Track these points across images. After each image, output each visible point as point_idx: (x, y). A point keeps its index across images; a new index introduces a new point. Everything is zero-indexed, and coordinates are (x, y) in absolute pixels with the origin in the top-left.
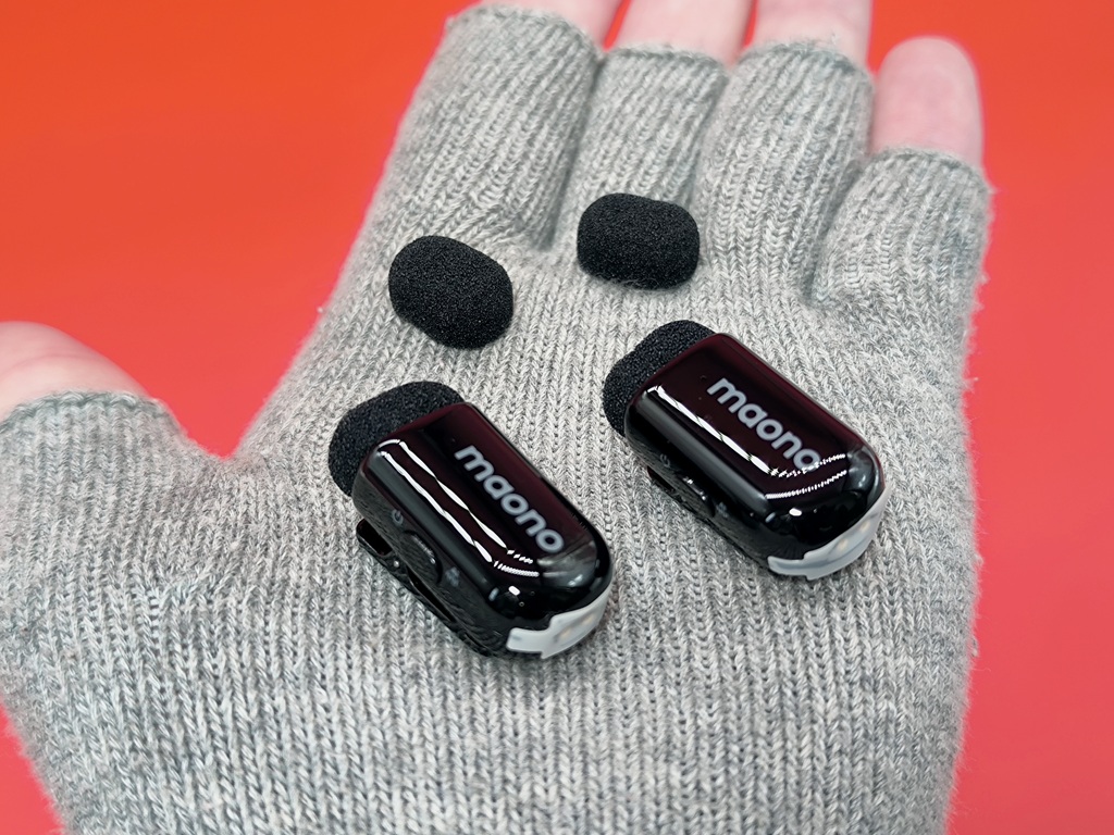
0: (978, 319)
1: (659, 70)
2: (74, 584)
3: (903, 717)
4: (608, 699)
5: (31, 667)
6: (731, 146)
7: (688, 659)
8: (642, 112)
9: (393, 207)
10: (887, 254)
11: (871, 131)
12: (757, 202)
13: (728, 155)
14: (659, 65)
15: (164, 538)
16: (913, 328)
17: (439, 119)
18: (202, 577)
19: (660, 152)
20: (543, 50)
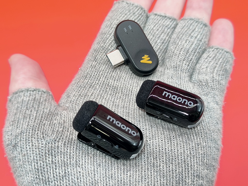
0: (228, 88)
1: (163, 20)
2: (25, 136)
3: (204, 184)
4: (142, 174)
5: (15, 154)
6: (178, 42)
7: (160, 166)
8: (158, 30)
9: (99, 47)
10: (210, 72)
11: (209, 41)
12: (182, 56)
13: (177, 44)
14: (163, 18)
15: (45, 126)
16: (214, 91)
17: (111, 27)
18: (53, 137)
19: (161, 40)
20: (137, 13)
